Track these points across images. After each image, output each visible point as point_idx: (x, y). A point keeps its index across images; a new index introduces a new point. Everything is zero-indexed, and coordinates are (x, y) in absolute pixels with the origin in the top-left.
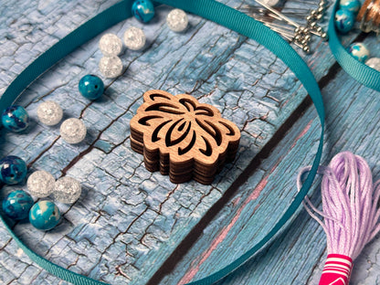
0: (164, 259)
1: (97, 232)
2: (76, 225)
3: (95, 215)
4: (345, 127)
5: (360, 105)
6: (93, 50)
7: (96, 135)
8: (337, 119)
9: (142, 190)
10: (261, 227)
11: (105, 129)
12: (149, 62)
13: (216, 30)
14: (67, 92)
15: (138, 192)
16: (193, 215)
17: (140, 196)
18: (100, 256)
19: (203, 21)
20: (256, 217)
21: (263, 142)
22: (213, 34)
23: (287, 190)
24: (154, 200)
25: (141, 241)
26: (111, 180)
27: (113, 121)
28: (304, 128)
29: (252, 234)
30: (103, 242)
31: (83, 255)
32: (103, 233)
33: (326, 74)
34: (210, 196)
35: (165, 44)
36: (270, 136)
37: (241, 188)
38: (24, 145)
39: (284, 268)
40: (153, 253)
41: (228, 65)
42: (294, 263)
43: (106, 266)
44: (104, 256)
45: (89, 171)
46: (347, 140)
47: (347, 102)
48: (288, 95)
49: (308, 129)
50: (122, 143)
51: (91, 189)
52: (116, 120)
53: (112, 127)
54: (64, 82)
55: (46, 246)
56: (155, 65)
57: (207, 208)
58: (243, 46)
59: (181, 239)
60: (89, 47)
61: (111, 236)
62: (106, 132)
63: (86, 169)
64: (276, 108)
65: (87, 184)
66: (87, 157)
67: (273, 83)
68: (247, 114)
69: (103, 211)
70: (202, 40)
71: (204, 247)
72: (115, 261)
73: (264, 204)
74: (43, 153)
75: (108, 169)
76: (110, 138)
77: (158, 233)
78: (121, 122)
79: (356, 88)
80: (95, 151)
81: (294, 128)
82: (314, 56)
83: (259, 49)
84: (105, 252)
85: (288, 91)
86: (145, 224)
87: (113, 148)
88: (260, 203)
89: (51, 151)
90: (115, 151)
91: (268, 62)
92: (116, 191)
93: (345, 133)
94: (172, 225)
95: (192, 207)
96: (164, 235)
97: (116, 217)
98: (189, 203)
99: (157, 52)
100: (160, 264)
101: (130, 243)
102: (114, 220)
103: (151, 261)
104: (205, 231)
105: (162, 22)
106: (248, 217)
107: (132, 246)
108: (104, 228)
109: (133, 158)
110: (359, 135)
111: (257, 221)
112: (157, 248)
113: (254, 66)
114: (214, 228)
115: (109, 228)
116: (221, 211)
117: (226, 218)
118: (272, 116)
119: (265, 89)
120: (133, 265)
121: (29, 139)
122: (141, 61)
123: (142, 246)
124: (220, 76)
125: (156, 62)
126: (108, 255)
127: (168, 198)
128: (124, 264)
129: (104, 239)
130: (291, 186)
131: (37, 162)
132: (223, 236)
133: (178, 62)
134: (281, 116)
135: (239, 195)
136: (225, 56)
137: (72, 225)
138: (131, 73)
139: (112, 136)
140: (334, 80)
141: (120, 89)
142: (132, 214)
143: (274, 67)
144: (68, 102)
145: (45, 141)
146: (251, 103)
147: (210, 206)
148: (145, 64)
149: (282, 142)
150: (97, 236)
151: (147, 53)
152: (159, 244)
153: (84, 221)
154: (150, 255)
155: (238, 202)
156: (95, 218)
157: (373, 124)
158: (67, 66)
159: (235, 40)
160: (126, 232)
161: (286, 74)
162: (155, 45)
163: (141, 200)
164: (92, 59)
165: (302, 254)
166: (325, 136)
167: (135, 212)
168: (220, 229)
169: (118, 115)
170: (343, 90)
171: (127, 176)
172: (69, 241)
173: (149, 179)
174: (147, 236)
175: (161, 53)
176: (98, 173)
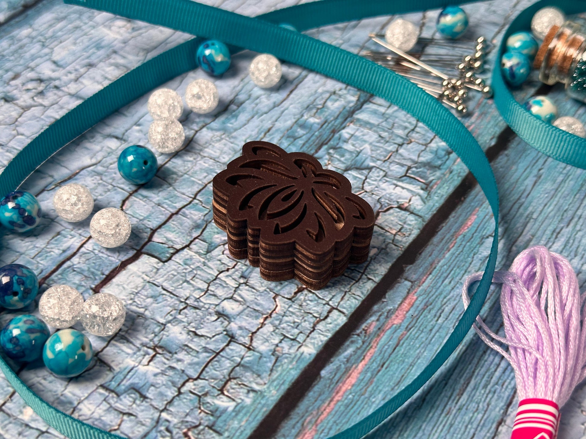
0: (260, 417)
1: (152, 379)
2: (117, 369)
3: (147, 353)
4: (529, 217)
5: (549, 186)
6: (139, 114)
7: (146, 236)
8: (516, 206)
9: (220, 314)
10: (412, 365)
11: (160, 227)
12: (224, 130)
13: (324, 85)
14: (99, 174)
15: (215, 317)
16: (303, 349)
17: (218, 323)
18: (157, 415)
19: (304, 73)
20: (402, 350)
21: (406, 241)
22: (320, 90)
23: (447, 309)
24: (240, 328)
25: (222, 391)
26: (172, 301)
27: (173, 215)
28: (467, 219)
29: (398, 375)
30: (162, 395)
31: (130, 414)
32: (161, 380)
33: (493, 143)
34: (329, 320)
35: (248, 106)
36: (415, 233)
37: (375, 308)
38: (33, 253)
39: (451, 425)
40: (243, 408)
41: (345, 133)
42: (467, 418)
43: (168, 430)
44: (164, 415)
45: (137, 287)
46: (533, 236)
47: (529, 182)
48: (438, 173)
49: (473, 220)
50: (188, 246)
51: (140, 315)
52: (177, 213)
53: (171, 223)
54: (94, 161)
55: (71, 403)
56: (234, 134)
57: (325, 339)
58: (365, 106)
59: (286, 386)
60: (132, 110)
61: (174, 384)
62: (162, 231)
63: (132, 285)
64: (421, 192)
65: (134, 308)
66: (132, 267)
67: (415, 158)
68: (378, 201)
69: (161, 347)
70: (305, 99)
71: (323, 397)
72: (182, 422)
73: (414, 331)
74: (63, 263)
75: (165, 285)
76: (168, 240)
77: (248, 377)
78: (185, 215)
79: (541, 161)
80: (144, 259)
81: (452, 218)
82: (473, 119)
83: (390, 111)
84: (165, 409)
85: (439, 167)
86: (227, 365)
87: (173, 254)
88: (408, 329)
89: (75, 260)
90: (177, 258)
91: (406, 128)
92: (179, 317)
93: (529, 225)
94: (270, 365)
95: (301, 338)
96: (259, 380)
97: (180, 356)
98: (296, 331)
99: (236, 116)
100: (255, 424)
101: (206, 394)
102: (179, 360)
103: (240, 421)
104: (323, 373)
105: (242, 76)
106: (390, 351)
107: (208, 399)
108: (163, 373)
109: (204, 268)
110: (551, 228)
111: (405, 355)
112: (248, 401)
113: (384, 134)
114: (338, 369)
115: (171, 373)
116: (347, 343)
117: (355, 352)
118: (417, 204)
119: (402, 165)
120: (210, 427)
121: (40, 243)
122: (212, 129)
123: (225, 398)
124: (334, 148)
125: (236, 130)
126: (171, 413)
127: (263, 324)
128: (196, 427)
129: (163, 389)
130: (452, 304)
131: (53, 277)
132: (353, 379)
133: (269, 130)
134: (431, 203)
135: (374, 318)
136: (339, 120)
137: (111, 369)
138: (198, 147)
139: (171, 236)
140: (506, 152)
141: (182, 169)
142: (206, 350)
143: (414, 135)
144: (100, 190)
145: (65, 246)
146: (384, 185)
147: (330, 335)
148: (218, 133)
149: (435, 240)
150: (152, 385)
151: (222, 118)
152: (251, 395)
153: (130, 362)
154: (237, 411)
155: (372, 329)
156: (147, 358)
157: (570, 213)
158: (99, 137)
159: (354, 99)
160: (198, 378)
161: (433, 145)
162: (233, 107)
163: (220, 329)
164: (136, 128)
165: (478, 403)
166: (500, 230)
167: (212, 347)
168: (347, 370)
169: (179, 205)
170: (522, 165)
171: (197, 294)
172: (107, 394)
173: (231, 298)
174: (232, 383)
175: (243, 117)
176: (150, 291)
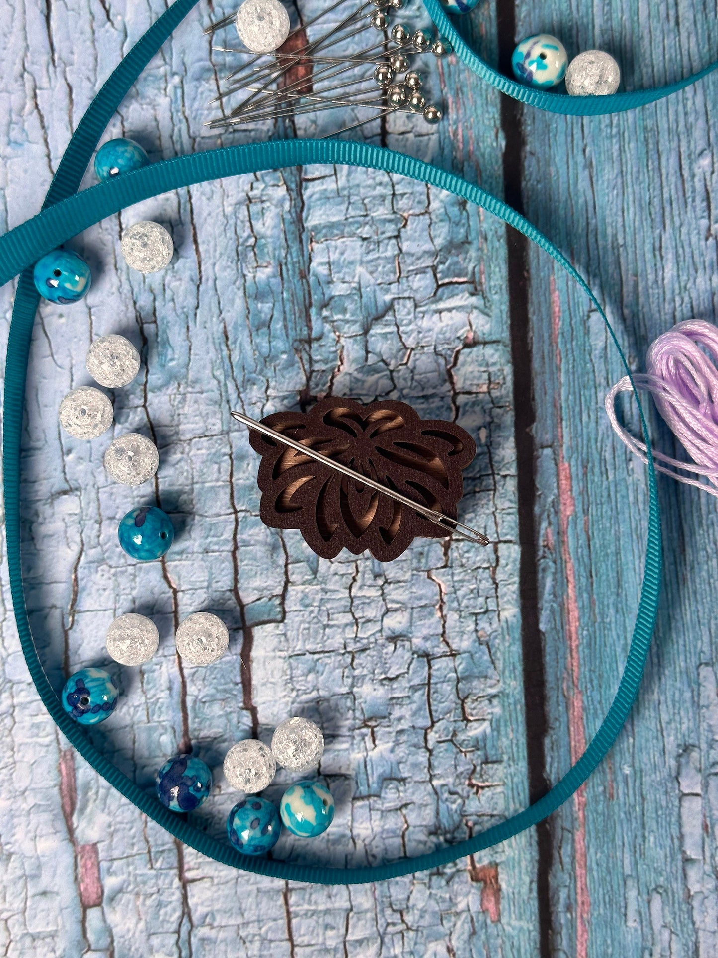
0: (521, 718)
1: (393, 758)
2: (352, 772)
3: (363, 736)
4: (615, 247)
5: (608, 174)
6: (52, 435)
7: (232, 602)
8: (592, 240)
9: (394, 638)
10: (617, 553)
11: (236, 580)
12: (173, 377)
13: (225, 195)
14: (101, 561)
15: (391, 647)
16: (504, 615)
17: (400, 651)
18: (429, 787)
19: (182, 191)
20: (597, 542)
21: (506, 391)
22: (229, 210)
23: (608, 455)
24: (426, 639)
25: (465, 719)
26: (332, 661)
27: (233, 554)
28: (550, 305)
29: (612, 574)
30: (415, 765)
31: (406, 806)
32: (401, 751)
33: (503, 143)
34: (502, 562)
35: (164, 311)
36: (508, 370)
37: (537, 509)
38: (141, 715)
39: (695, 592)
40: (498, 721)
41: (318, 267)
42: (704, 574)
43: (451, 793)
44: (435, 782)
45: (285, 673)
46: (636, 275)
47: (583, 184)
48: (473, 253)
49: (558, 298)
50: (287, 581)
51: (318, 701)
52: (236, 548)
53: (243, 566)
54: (76, 548)
55: (344, 836)
56: (192, 375)
57: (515, 587)
58: (306, 194)
59: (519, 668)
60: (37, 434)
61: (416, 746)
62: (243, 584)
63: (277, 674)
64: (473, 300)
65: (304, 697)
66: (257, 653)
67: (428, 246)
68: (437, 353)
69: (370, 719)
70: (222, 241)
71: (561, 653)
72: (457, 776)
73: (593, 510)
74: (184, 703)
75: (309, 647)
76: (261, 590)
77: (478, 686)
78: (247, 544)
79: (577, 131)
80: (259, 633)
81: (533, 318)
82: (452, 115)
83: (342, 182)
84: (432, 777)
85: (466, 242)
86: (447, 688)
87: (282, 603)
88: (586, 512)
89: (191, 689)
90: (290, 605)
91: (383, 198)
92: (357, 672)
93: (622, 260)
94: (487, 657)
95: (492, 605)
96: (489, 682)
97: (397, 713)
98: (481, 600)
99: (167, 342)
100: (522, 729)
101: (455, 734)
102: (399, 719)
103: (507, 735)
104: (542, 627)
105: (110, 260)
106: (586, 552)
107: (461, 737)
108: (397, 743)
109: (328, 596)
110: (648, 247)
111: (604, 547)
112: (497, 710)
113: (366, 231)
114: (552, 611)
115: (404, 738)
116: (540, 575)
117: (554, 580)
118: (482, 325)
119: (422, 271)
120: (486, 762)
121: (136, 698)
122: (160, 388)
123: (475, 724)
124: (325, 305)
125: (187, 366)
126: (440, 776)
127: (443, 617)
128: (474, 771)
129: (412, 759)
130: (609, 445)
131: (191, 726)
132: (575, 614)
133: (225, 333)
134: (495, 311)
135: (544, 525)
136: (294, 249)
137: (346, 777)
138: (169, 431)
139: (258, 582)
140: (528, 148)
141: (182, 480)
142: (415, 689)
143: (402, 204)
144: (124, 581)
145: (164, 682)
146: (425, 323)
147: (516, 579)
148: (172, 389)
149: (536, 365)
150: (399, 763)
151: (154, 362)
152: (495, 702)
153: (357, 756)
154: (496, 728)
155: (552, 539)
156: (368, 739)
157: (656, 201)
158: (45, 510)
159: (282, 192)
160: (433, 723)
161: (435, 205)
162: (149, 328)
163: (408, 655)
164: (69, 459)
165: (705, 549)
166: (595, 293)
167: (416, 681)
168: (562, 606)
169: (228, 535)
170: (559, 159)
171: (350, 634)
172: (366, 802)
173: (388, 611)
174: (468, 705)
175: (176, 336)
176: (300, 667)
